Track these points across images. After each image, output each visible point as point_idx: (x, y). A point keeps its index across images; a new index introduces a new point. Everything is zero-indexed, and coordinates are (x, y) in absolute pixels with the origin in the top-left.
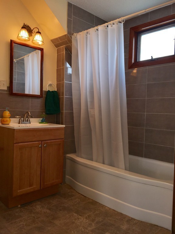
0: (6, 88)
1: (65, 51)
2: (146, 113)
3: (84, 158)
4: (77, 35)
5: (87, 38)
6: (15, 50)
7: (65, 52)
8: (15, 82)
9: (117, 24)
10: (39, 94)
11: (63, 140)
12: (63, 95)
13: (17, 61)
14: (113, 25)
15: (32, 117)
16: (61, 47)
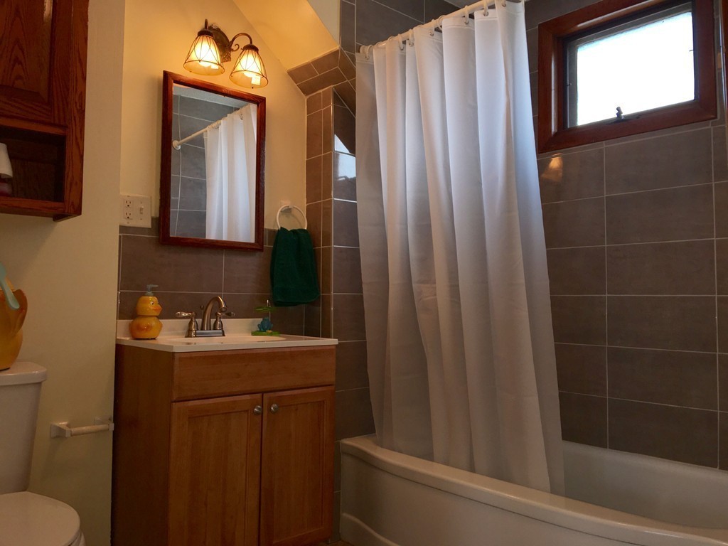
0: (147, 223)
1: (334, 103)
2: (607, 295)
3: (400, 452)
4: (371, 53)
5: (403, 58)
6: (177, 113)
7: (335, 108)
8: (175, 210)
9: (505, 6)
10: (253, 241)
11: (333, 388)
12: (327, 241)
13: (182, 146)
14: (490, 11)
15: (229, 316)
16: (321, 91)
